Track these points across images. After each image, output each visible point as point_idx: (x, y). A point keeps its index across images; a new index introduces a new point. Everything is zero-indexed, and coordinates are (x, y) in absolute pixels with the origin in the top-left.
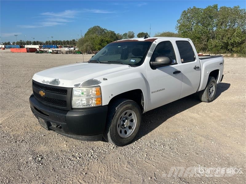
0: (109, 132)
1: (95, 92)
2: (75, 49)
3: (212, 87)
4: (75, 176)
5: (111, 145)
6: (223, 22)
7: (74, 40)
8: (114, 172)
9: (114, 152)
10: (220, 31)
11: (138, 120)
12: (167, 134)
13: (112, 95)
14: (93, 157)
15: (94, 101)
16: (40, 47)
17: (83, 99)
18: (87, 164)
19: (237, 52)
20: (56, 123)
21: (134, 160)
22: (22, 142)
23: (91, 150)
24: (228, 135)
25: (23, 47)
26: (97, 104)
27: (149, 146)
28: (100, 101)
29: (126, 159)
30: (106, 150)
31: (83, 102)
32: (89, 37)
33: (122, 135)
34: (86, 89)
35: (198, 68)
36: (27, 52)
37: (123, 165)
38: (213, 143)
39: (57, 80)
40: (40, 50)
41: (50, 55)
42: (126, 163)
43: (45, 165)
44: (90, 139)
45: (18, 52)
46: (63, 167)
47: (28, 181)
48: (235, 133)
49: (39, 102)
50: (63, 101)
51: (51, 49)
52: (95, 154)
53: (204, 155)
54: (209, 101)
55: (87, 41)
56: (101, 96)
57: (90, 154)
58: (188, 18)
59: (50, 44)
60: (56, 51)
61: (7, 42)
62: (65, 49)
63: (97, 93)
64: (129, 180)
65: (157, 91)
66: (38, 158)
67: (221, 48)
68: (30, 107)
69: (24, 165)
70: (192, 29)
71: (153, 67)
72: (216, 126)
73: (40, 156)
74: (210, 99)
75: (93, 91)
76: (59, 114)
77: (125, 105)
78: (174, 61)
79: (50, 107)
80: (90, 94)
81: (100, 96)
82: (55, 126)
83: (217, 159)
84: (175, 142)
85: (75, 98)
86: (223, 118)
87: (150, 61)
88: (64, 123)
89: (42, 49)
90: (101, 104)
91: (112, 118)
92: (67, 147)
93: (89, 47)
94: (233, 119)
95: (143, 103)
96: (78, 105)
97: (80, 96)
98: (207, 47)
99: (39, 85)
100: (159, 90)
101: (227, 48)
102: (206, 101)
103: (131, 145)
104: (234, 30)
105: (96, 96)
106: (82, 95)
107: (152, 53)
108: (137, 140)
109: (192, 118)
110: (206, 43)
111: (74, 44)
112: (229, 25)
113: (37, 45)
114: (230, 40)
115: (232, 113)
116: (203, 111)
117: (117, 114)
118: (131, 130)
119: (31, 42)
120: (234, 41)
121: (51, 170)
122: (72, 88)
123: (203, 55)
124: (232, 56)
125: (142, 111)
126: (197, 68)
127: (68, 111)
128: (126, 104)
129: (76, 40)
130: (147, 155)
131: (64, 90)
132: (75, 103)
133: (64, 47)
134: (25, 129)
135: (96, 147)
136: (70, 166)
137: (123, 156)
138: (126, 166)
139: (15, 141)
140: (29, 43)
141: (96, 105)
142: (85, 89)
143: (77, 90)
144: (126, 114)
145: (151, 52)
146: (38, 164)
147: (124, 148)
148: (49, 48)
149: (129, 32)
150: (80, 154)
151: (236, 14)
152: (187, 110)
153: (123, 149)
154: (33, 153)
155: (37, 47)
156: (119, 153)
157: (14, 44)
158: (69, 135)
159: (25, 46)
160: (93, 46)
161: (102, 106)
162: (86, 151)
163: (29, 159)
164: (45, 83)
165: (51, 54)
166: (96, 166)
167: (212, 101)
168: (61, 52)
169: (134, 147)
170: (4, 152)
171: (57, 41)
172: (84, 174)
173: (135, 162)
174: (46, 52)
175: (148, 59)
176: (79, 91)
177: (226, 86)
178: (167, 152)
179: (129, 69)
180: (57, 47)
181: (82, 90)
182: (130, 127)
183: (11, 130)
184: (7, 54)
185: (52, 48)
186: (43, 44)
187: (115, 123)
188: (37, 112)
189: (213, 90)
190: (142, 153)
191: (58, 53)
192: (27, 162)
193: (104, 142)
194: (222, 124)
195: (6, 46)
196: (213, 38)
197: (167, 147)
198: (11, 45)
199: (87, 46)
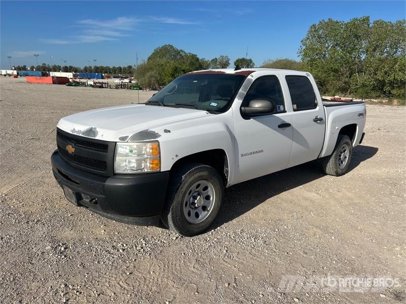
0: (170, 213)
1: (151, 151)
2: (130, 82)
3: (344, 151)
4: (114, 276)
5: (174, 234)
6: (377, 46)
7: (130, 67)
8: (173, 273)
9: (177, 244)
10: (371, 60)
11: (218, 197)
12: (262, 222)
13: (177, 156)
14: (144, 250)
15: (148, 165)
16: (74, 75)
17: (131, 160)
18: (133, 260)
19: (399, 97)
20: (89, 195)
21: (206, 258)
22: (37, 223)
23: (142, 240)
24: (359, 228)
25: (48, 75)
26: (152, 168)
27: (232, 237)
28: (157, 165)
29: (193, 255)
30: (165, 241)
31: (132, 165)
32: (155, 63)
33: (192, 219)
34: (137, 145)
35: (321, 120)
36: (54, 83)
37: (189, 264)
38: (333, 238)
39: (93, 130)
40: (74, 82)
41: (90, 90)
42: (194, 262)
43: (70, 258)
44: (141, 222)
45: (38, 83)
46: (96, 262)
47: (43, 279)
48: (371, 226)
49: (66, 162)
50: (101, 162)
51: (92, 80)
52: (147, 245)
53: (316, 255)
54: (338, 175)
55: (151, 69)
56: (160, 157)
57: (140, 245)
58: (319, 37)
59: (91, 71)
60: (99, 83)
61: (22, 65)
62: (115, 82)
63: (153, 152)
64: (195, 286)
65: (251, 153)
66: (60, 248)
67: (372, 89)
68: (52, 172)
69: (37, 256)
70: (325, 55)
71: (246, 115)
72: (343, 213)
73: (63, 244)
74: (340, 171)
75: (148, 148)
76: (94, 181)
77: (197, 173)
78: (282, 107)
79: (81, 170)
80: (143, 152)
81: (158, 156)
82: (88, 200)
83: (334, 262)
84: (273, 234)
85: (120, 158)
86: (356, 201)
87: (241, 106)
88: (101, 196)
89: (78, 80)
90: (158, 170)
91: (176, 192)
92: (106, 233)
93: (154, 79)
94: (372, 203)
95: (227, 172)
96: (123, 169)
97: (127, 155)
98: (349, 86)
99: (67, 136)
100: (254, 153)
101: (382, 89)
102: (333, 174)
103: (206, 235)
104: (396, 61)
105: (152, 156)
106: (130, 154)
107: (245, 93)
108: (215, 228)
109: (306, 199)
110: (347, 80)
111: (130, 73)
112: (387, 52)
113: (70, 72)
114: (388, 76)
115: (373, 194)
116: (327, 189)
117: (183, 186)
118: (206, 212)
119: (60, 67)
120: (394, 79)
121: (79, 266)
122: (116, 142)
123: (342, 99)
124: (390, 103)
125: (224, 183)
126: (318, 120)
127: (107, 177)
128: (200, 172)
129: (133, 67)
130: (227, 251)
131: (104, 145)
132: (120, 165)
133: (114, 77)
134: (43, 204)
135: (150, 236)
136: (107, 261)
137: (191, 251)
138: (193, 265)
139: (26, 221)
140: (57, 69)
141: (151, 170)
142: (135, 145)
143: (123, 145)
144: (198, 186)
145: (243, 92)
146: (59, 257)
147: (193, 240)
148: (89, 77)
149: (221, 56)
150: (125, 245)
151: (400, 33)
152: (301, 186)
153: (191, 240)
154: (53, 240)
155: (69, 75)
156: (184, 247)
157: (33, 70)
158: (109, 215)
159: (51, 73)
160: (161, 78)
161: (160, 172)
162: (134, 241)
163: (47, 248)
164: (76, 134)
165: (91, 88)
166: (146, 263)
167: (344, 174)
168: (109, 86)
169: (209, 239)
170: (8, 236)
171: (102, 67)
172: (128, 274)
173: (207, 261)
174: (84, 84)
175: (237, 102)
176: (126, 147)
177: (370, 152)
178: (259, 249)
179: (206, 118)
180: (103, 78)
181: (130, 146)
182: (204, 208)
183: (21, 204)
184: (21, 85)
185: (94, 78)
186: (80, 72)
187: (180, 199)
188: (63, 177)
189: (346, 157)
190: (220, 248)
191: (103, 87)
192: (43, 253)
193: (164, 229)
194: (353, 211)
195: (20, 72)
196: (360, 71)
197: (260, 242)
198: (28, 70)
199: (151, 76)
